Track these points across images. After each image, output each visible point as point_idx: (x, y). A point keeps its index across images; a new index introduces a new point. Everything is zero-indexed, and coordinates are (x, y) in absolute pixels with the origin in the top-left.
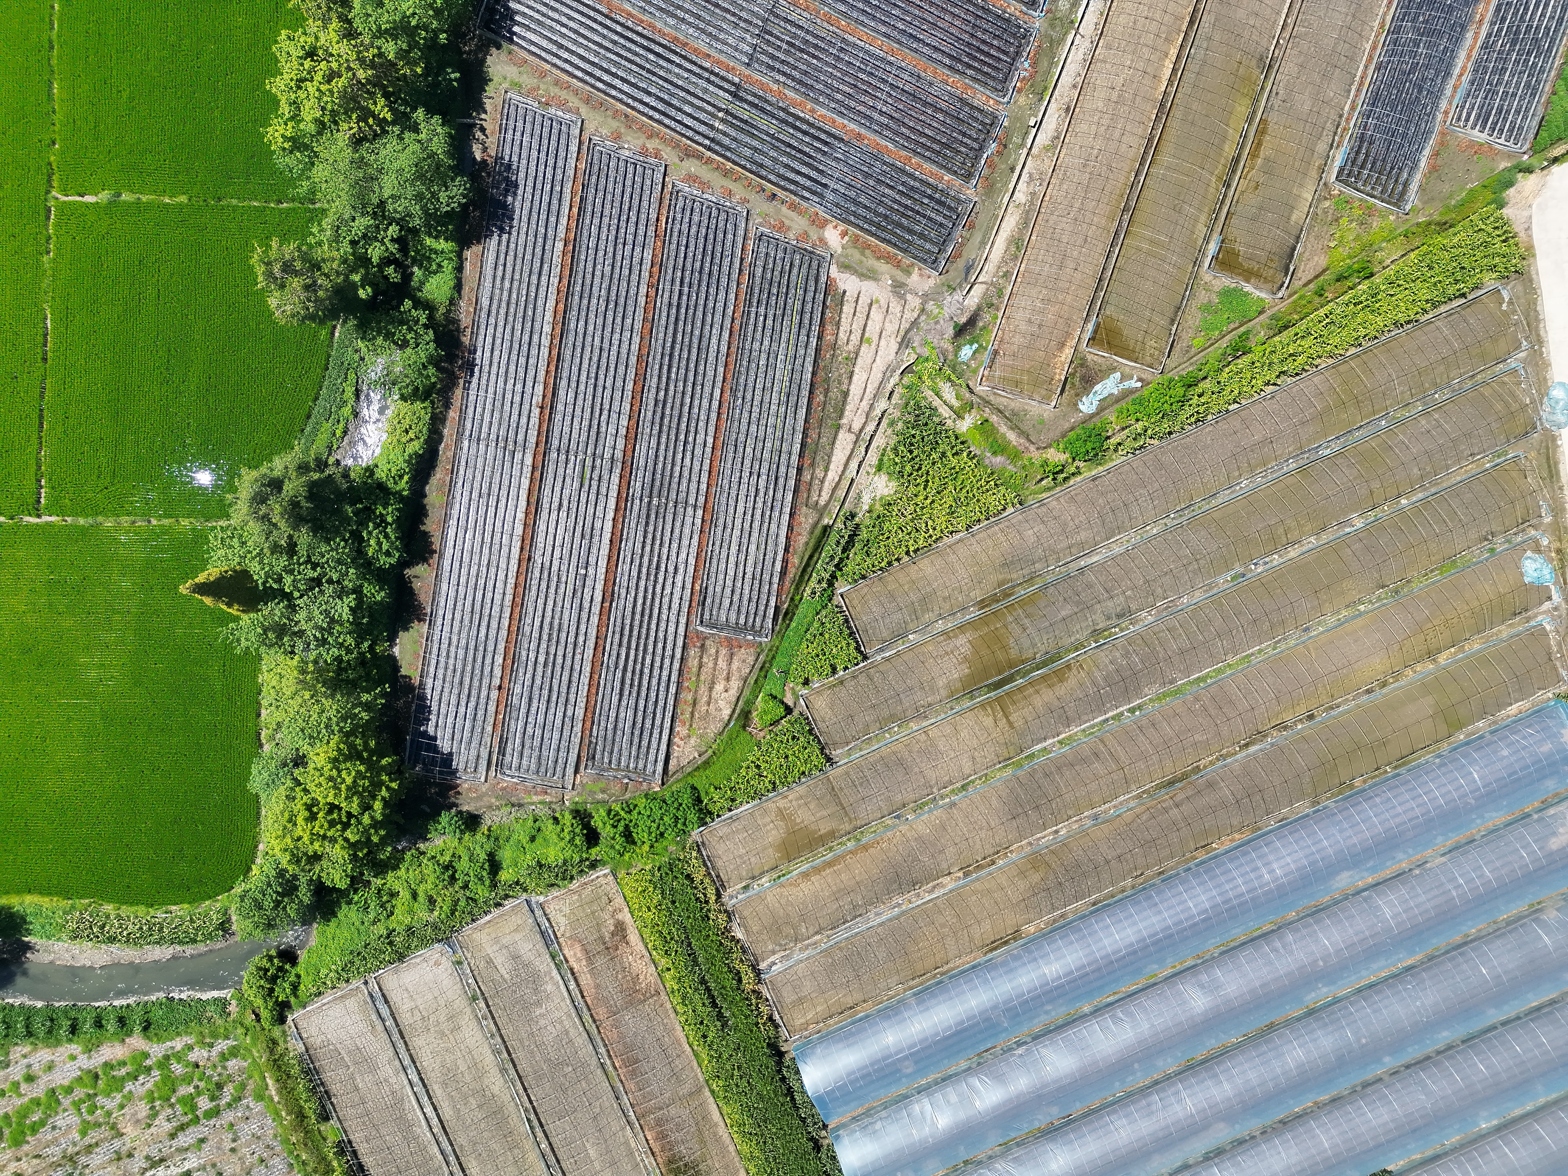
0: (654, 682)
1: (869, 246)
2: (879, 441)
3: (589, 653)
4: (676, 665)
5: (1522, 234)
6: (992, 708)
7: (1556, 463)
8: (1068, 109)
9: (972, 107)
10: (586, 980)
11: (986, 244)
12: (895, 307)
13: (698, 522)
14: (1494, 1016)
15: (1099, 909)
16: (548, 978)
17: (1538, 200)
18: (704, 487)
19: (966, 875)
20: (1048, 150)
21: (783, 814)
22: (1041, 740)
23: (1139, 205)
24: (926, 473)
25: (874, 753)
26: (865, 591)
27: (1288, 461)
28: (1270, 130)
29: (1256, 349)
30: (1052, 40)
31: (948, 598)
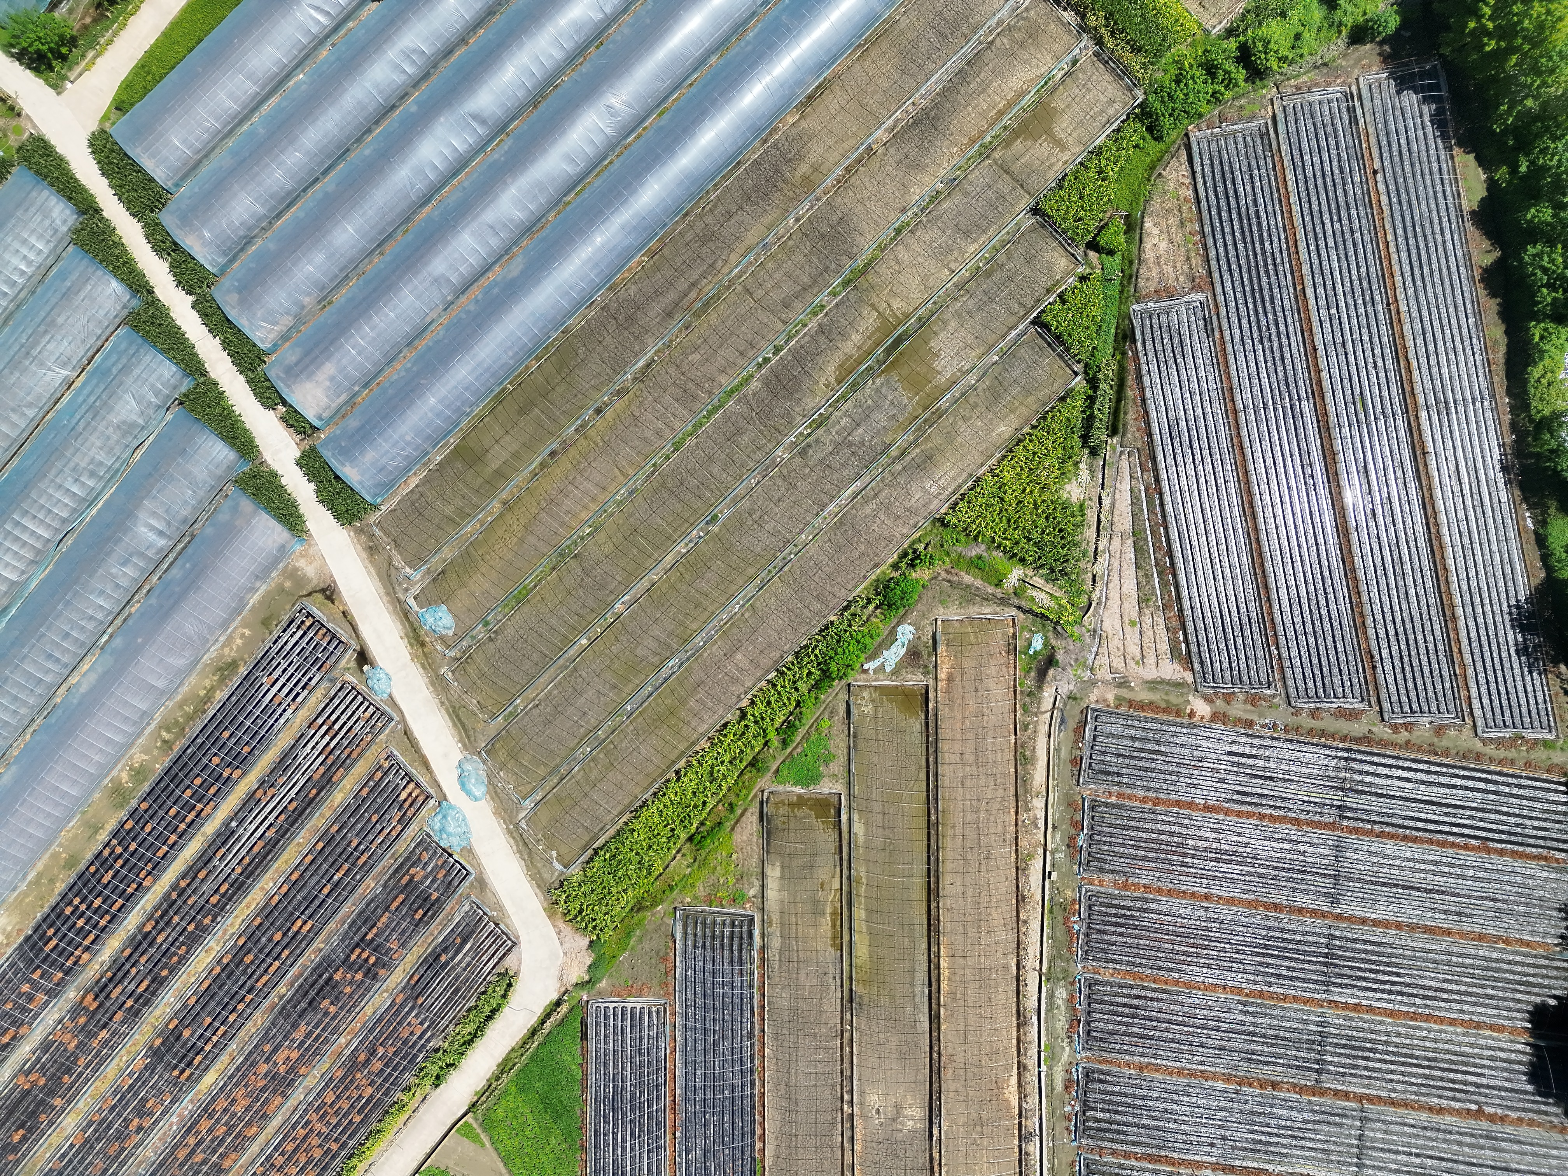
0: (1227, 230)
1: (1164, 711)
2: (1090, 533)
3: (1300, 235)
4: (1212, 254)
5: (562, 926)
6: (897, 317)
7: (455, 725)
8: (1023, 900)
9: (1112, 871)
11: (1055, 750)
12: (1118, 663)
13: (1238, 397)
14: (329, 183)
15: (732, 162)
17: (560, 962)
18: (1244, 432)
19: (870, 148)
20: (1028, 855)
21: (1062, 146)
22: (841, 302)
23: (925, 831)
24: (1038, 516)
25: (995, 236)
26: (1056, 386)
27: (705, 644)
28: (830, 942)
29: (772, 734)
30: (1060, 957)
31: (975, 406)
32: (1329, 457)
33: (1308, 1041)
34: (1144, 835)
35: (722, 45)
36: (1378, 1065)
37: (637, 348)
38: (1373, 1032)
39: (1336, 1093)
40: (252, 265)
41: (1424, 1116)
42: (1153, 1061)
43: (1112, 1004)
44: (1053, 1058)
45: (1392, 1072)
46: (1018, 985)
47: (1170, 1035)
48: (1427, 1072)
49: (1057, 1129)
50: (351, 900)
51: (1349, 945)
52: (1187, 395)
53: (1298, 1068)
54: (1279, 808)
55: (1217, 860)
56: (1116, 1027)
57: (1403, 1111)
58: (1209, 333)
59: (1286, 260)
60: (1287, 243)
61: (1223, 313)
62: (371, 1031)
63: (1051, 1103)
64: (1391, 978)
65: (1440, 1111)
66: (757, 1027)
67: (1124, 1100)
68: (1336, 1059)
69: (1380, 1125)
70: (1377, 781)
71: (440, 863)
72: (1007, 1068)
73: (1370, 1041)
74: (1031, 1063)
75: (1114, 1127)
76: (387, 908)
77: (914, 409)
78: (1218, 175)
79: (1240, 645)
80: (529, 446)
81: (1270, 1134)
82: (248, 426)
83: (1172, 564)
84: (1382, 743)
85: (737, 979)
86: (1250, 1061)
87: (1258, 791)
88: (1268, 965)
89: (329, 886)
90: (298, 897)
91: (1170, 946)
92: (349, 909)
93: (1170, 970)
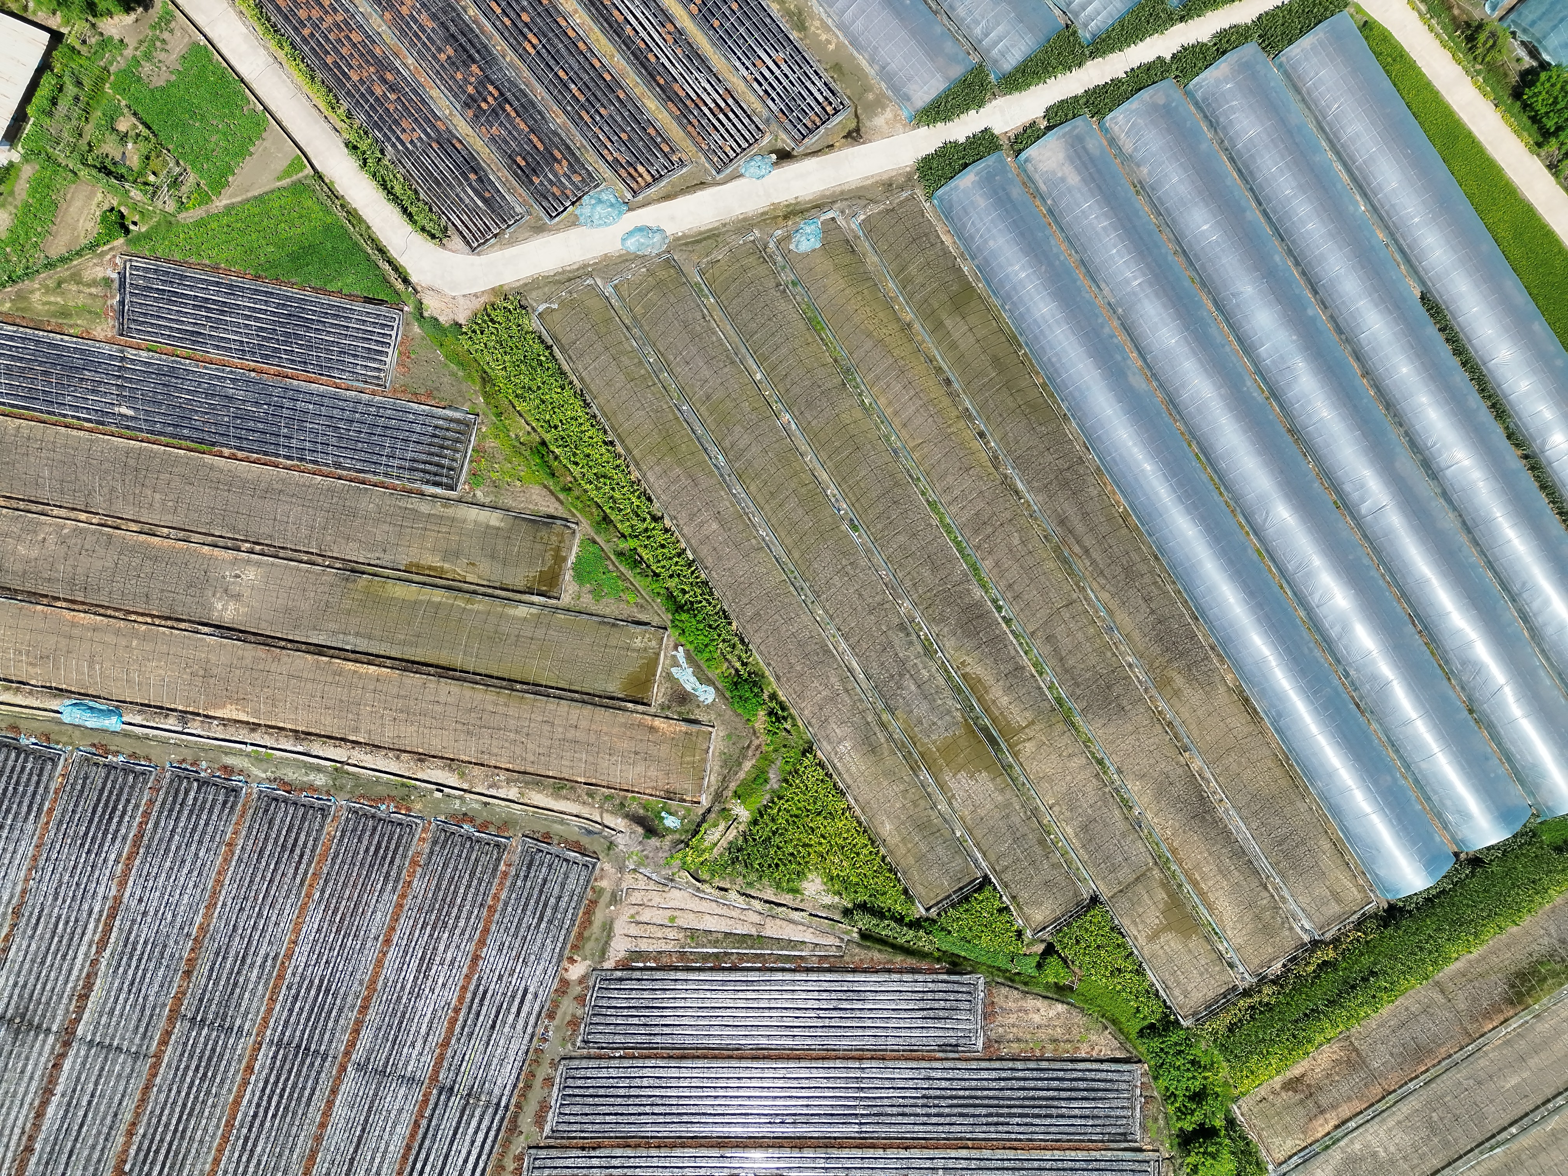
0: (1040, 1084)
1: (580, 935)
2: (769, 894)
3: (1021, 1154)
4: (1019, 1065)
5: (483, 299)
6: (1017, 745)
7: (701, 233)
8: (419, 760)
9: (432, 852)
10: (1345, 1111)
11: (563, 819)
12: (636, 898)
13: (874, 1064)
14: (1254, 214)
15: (1199, 614)
16: (1349, 1150)
17: (447, 291)
18: (838, 1064)
19: (1187, 749)
20: (464, 773)
21: (1153, 937)
22: (1042, 693)
23: (506, 676)
24: (796, 846)
25: (1078, 855)
26: (920, 888)
27: (734, 495)
28: (415, 561)
29: (632, 543)
30: (357, 786)
31: (915, 803)
32: (799, 1143)
33: (225, 1015)
34: (462, 891)
35: (1315, 624)
36: (188, 1080)
37: (1036, 484)
38: (223, 1081)
39: (168, 1033)
40: (1188, 124)
41: (128, 1117)
42: (236, 858)
43: (300, 829)
44: (258, 760)
45: (179, 1092)
46: (336, 739)
47: (257, 879)
48: (172, 1128)
49: (186, 751)
50: (547, 96)
51: (313, 1074)
52: (886, 1014)
53: (201, 1000)
54: (463, 1029)
55: (422, 959)
56: (276, 827)
57: (138, 1096)
58: (943, 1048)
59: (999, 1136)
60: (1016, 1140)
61: (959, 1065)
62: (414, 91)
63: (212, 749)
64: (272, 1108)
65: (130, 1134)
66: (345, 473)
67: (202, 822)
68: (202, 1039)
69: (128, 1070)
70: (471, 1131)
71: (568, 192)
72: (256, 712)
73: (214, 1076)
74: (256, 737)
75: (178, 807)
76: (532, 130)
77: (923, 745)
78: (1096, 1085)
79: (631, 1021)
80: (960, 361)
81: (140, 960)
82: (1032, 88)
83: (724, 969)
84: (507, 1143)
85: (396, 462)
86: (217, 954)
87: (483, 1012)
88: (308, 990)
89: (566, 78)
90: (560, 45)
91: (346, 896)
92: (539, 93)
93: (323, 892)
